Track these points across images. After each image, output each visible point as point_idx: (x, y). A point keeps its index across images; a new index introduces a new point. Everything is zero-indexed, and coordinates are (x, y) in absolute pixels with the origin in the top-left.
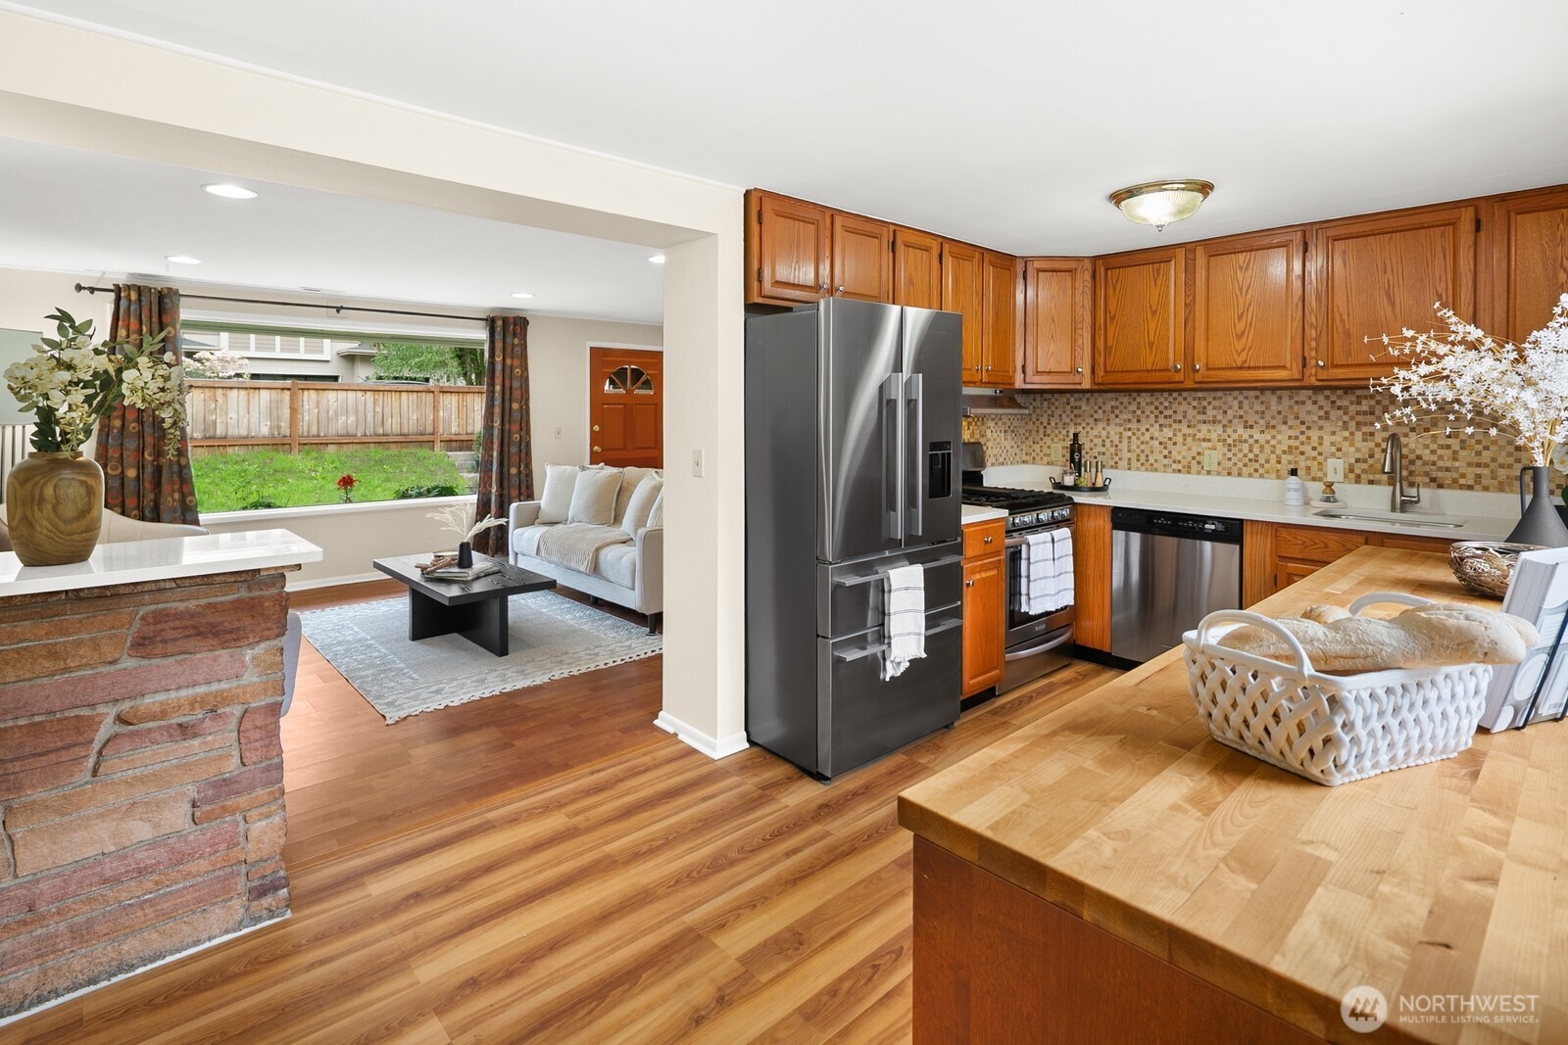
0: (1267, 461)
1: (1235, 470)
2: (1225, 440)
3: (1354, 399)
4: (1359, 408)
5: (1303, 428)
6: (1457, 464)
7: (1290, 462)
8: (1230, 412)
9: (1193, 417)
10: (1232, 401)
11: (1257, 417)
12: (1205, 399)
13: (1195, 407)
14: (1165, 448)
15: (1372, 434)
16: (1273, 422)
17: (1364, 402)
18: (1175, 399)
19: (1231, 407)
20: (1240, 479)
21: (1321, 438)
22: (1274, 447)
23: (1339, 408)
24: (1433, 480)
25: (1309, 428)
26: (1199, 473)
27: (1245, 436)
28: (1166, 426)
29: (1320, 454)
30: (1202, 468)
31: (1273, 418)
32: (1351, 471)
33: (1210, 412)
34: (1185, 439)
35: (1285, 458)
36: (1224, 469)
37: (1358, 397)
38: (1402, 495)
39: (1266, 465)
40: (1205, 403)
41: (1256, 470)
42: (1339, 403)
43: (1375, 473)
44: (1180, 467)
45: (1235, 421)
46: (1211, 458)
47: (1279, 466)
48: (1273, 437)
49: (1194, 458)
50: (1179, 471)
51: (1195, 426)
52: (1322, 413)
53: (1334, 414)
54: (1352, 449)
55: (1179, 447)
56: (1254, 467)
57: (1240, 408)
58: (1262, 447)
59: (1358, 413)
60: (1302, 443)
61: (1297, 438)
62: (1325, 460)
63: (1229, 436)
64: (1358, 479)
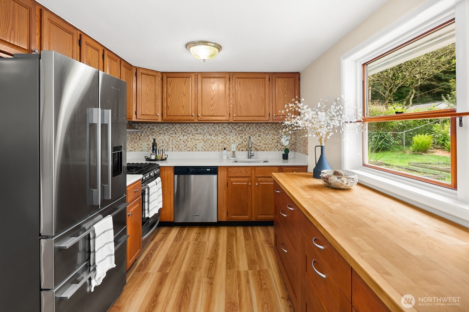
0: (216, 146)
1: (206, 149)
2: (203, 140)
3: (238, 126)
4: (239, 129)
5: (225, 135)
6: (261, 144)
7: (222, 146)
8: (205, 130)
9: (194, 132)
10: (205, 126)
11: (213, 132)
12: (197, 126)
13: (194, 129)
14: (185, 143)
15: (242, 137)
16: (217, 134)
17: (240, 127)
18: (188, 126)
19: (205, 129)
20: (208, 152)
21: (230, 138)
22: (218, 141)
23: (234, 129)
24: (256, 149)
25: (227, 135)
26: (196, 151)
27: (210, 138)
28: (185, 135)
29: (230, 143)
30: (197, 149)
31: (217, 132)
32: (237, 147)
33: (199, 130)
34: (191, 140)
35: (221, 145)
36: (203, 149)
37: (239, 126)
38: (250, 154)
39: (216, 147)
40: (197, 127)
41: (213, 149)
42: (234, 128)
43: (243, 148)
44: (189, 149)
45: (207, 133)
46: (200, 145)
47: (219, 147)
48: (217, 138)
49: (194, 146)
50: (190, 151)
51: (194, 135)
52: (230, 131)
53: (233, 131)
54: (238, 141)
55: (189, 142)
56: (212, 148)
57: (208, 129)
58: (214, 141)
59: (239, 130)
60: (225, 140)
61: (224, 138)
62: (231, 145)
63: (205, 138)
64: (239, 150)
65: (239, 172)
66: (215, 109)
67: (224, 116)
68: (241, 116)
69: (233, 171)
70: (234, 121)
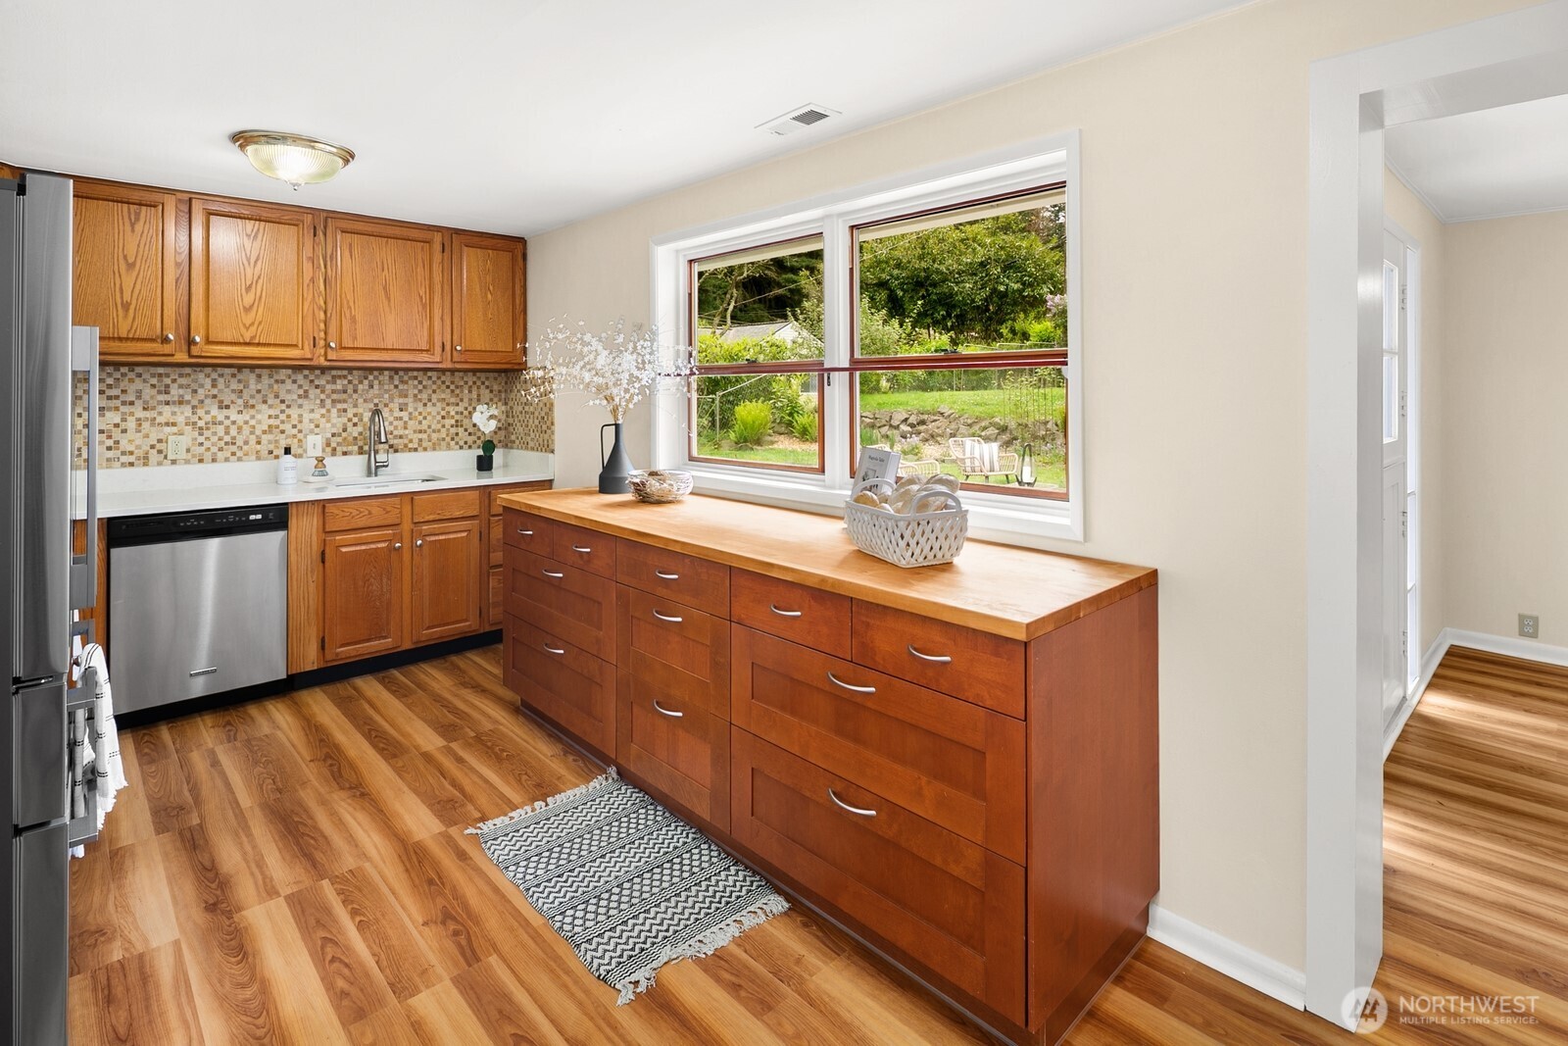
0: (246, 443)
1: (208, 456)
2: (194, 423)
3: (330, 378)
4: (334, 387)
5: (283, 407)
6: (407, 432)
7: (270, 442)
8: (200, 391)
9: (152, 397)
10: (204, 379)
11: (234, 397)
12: (168, 376)
13: (153, 386)
14: (109, 437)
15: (345, 411)
16: (251, 402)
17: (338, 381)
18: (124, 375)
19: (202, 386)
20: (215, 464)
21: (300, 416)
22: (254, 427)
23: (317, 387)
24: (391, 446)
25: (289, 407)
26: (160, 464)
27: (221, 418)
28: (109, 409)
29: (300, 431)
30: (166, 457)
31: (252, 397)
32: (328, 445)
33: (175, 391)
34: (140, 425)
35: (265, 438)
36: (194, 456)
37: (334, 377)
38: (376, 462)
39: (245, 448)
40: (168, 381)
41: (234, 454)
42: (317, 382)
43: (348, 445)
44: (132, 459)
45: (208, 401)
46: (179, 443)
47: (258, 447)
48: (253, 417)
49: (152, 447)
50: (131, 464)
51: (154, 408)
52: (301, 392)
53: (313, 393)
54: (329, 425)
55: (130, 434)
56: (232, 449)
57: (214, 386)
58: (240, 429)
59: (333, 392)
60: (283, 422)
61: (277, 417)
62: (305, 437)
63: (200, 418)
64: (334, 452)
65: (361, 515)
66: (260, 323)
67: (296, 346)
68: (353, 348)
69: (342, 514)
70: (328, 364)
